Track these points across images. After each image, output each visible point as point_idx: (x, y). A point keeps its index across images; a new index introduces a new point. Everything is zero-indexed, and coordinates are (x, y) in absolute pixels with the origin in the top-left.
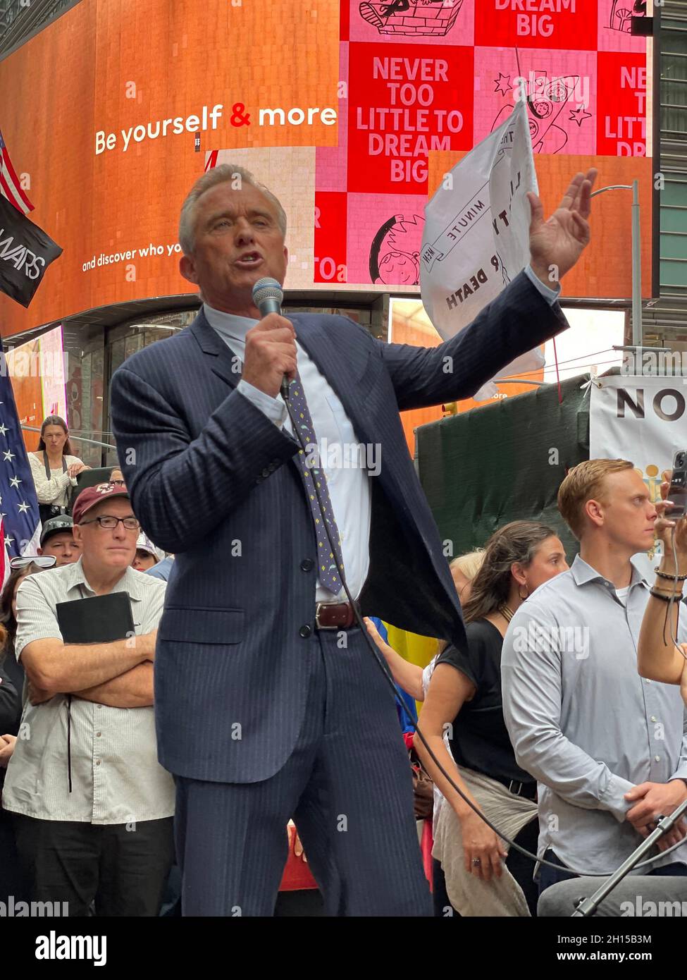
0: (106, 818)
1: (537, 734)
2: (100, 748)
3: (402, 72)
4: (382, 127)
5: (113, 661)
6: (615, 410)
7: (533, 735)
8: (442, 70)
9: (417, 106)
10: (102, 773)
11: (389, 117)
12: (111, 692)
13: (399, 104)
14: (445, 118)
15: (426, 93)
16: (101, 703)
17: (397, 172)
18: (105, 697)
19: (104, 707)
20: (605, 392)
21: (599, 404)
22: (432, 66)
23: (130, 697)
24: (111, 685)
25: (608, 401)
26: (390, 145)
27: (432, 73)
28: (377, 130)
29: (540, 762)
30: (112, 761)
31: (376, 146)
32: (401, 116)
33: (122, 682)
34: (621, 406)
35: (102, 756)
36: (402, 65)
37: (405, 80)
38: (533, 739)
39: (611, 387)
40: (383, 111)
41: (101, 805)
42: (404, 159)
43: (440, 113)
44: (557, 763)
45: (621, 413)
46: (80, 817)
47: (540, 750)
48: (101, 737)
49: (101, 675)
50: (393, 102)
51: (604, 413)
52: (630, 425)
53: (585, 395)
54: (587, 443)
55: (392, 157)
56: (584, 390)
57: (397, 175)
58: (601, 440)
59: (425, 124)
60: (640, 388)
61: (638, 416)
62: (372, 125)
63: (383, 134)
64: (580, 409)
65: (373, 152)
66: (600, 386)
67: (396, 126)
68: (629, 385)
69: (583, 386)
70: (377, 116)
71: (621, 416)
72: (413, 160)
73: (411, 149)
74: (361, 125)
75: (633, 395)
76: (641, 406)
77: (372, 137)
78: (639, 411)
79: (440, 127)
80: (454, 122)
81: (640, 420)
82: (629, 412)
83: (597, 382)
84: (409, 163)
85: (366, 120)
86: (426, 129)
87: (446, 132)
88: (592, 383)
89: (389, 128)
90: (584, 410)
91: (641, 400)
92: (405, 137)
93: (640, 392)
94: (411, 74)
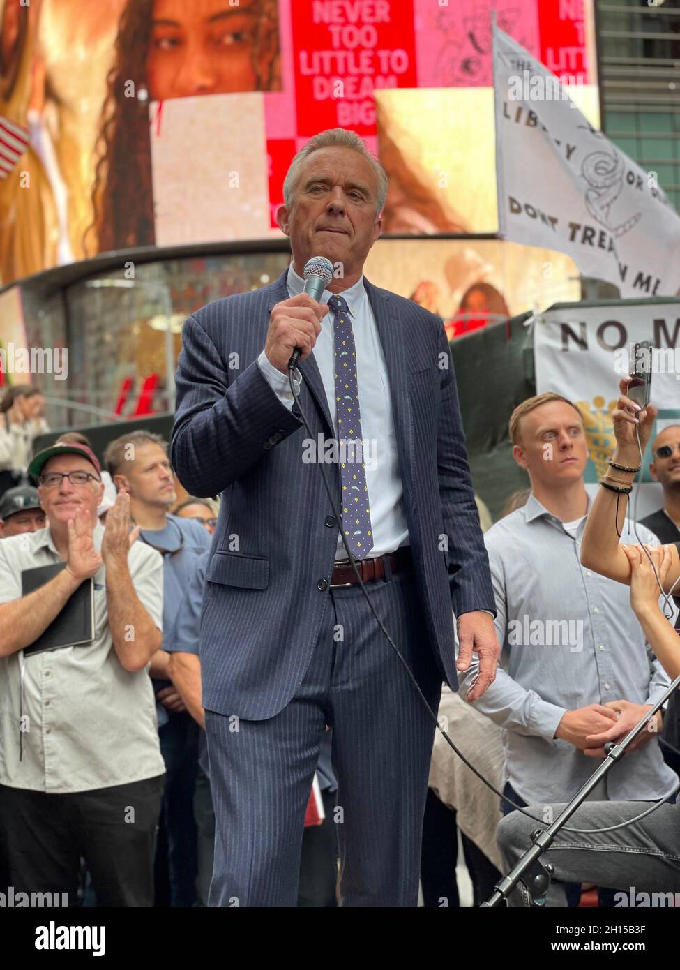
0: (60, 787)
3: (343, 13)
4: (327, 69)
6: (558, 345)
8: (383, 10)
9: (360, 48)
11: (334, 61)
13: (343, 47)
14: (389, 59)
15: (368, 36)
17: (345, 115)
20: (549, 328)
21: (543, 339)
25: (552, 336)
26: (335, 88)
27: (373, 15)
28: (322, 74)
31: (322, 88)
32: (346, 60)
34: (565, 340)
36: (342, 8)
37: (347, 22)
40: (326, 55)
41: (54, 774)
43: (383, 54)
45: (565, 347)
48: (50, 706)
50: (336, 45)
51: (550, 350)
52: (574, 359)
53: (529, 332)
54: (534, 379)
55: (338, 100)
56: (528, 326)
57: (345, 118)
58: (547, 376)
59: (370, 66)
60: (583, 320)
61: (582, 349)
62: (316, 69)
63: (328, 77)
64: (525, 346)
65: (319, 96)
66: (543, 322)
67: (341, 69)
68: (572, 319)
69: (527, 323)
70: (321, 61)
71: (565, 350)
72: (360, 102)
73: (357, 91)
74: (305, 70)
75: (576, 328)
76: (585, 339)
77: (318, 81)
78: (583, 343)
79: (385, 68)
80: (399, 61)
81: (584, 352)
82: (573, 345)
83: (540, 319)
84: (355, 106)
85: (310, 65)
86: (370, 71)
87: (391, 72)
88: (536, 319)
89: (334, 73)
90: (530, 346)
91: (584, 333)
92: (351, 80)
93: (583, 325)
94: (353, 17)
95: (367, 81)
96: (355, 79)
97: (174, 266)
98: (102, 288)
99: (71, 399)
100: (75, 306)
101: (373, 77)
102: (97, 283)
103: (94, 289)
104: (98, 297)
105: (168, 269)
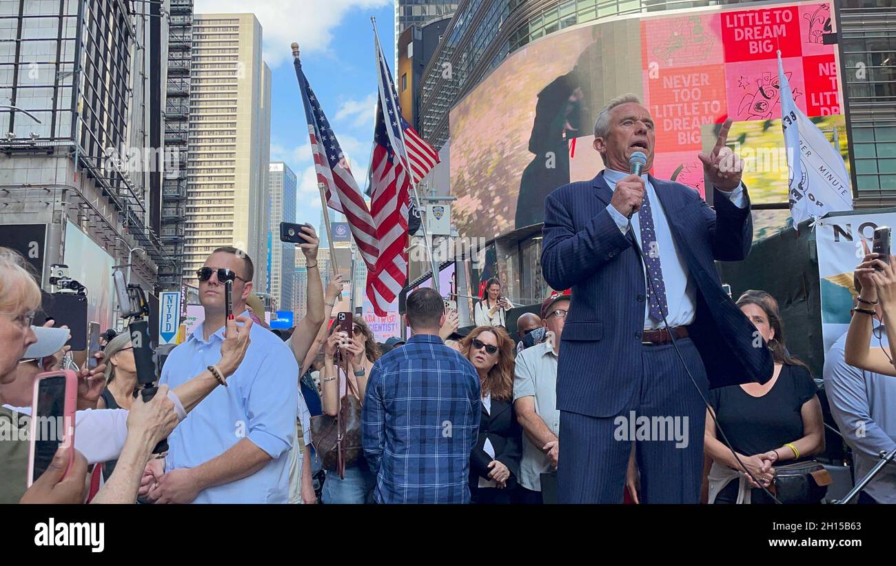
3: (681, 82)
4: (671, 114)
6: (833, 238)
9: (691, 100)
13: (680, 101)
14: (709, 105)
15: (696, 94)
20: (826, 228)
21: (822, 234)
22: (699, 78)
25: (828, 232)
27: (699, 82)
28: (668, 117)
31: (669, 125)
32: (683, 109)
34: (836, 235)
37: (684, 88)
39: (828, 224)
40: (670, 106)
42: (686, 132)
43: (706, 103)
45: (837, 239)
50: (677, 101)
51: (827, 241)
52: (842, 246)
53: (813, 231)
55: (678, 131)
56: (812, 228)
57: (682, 141)
59: (698, 111)
60: (848, 222)
61: (849, 240)
64: (810, 239)
65: (667, 129)
66: (822, 223)
67: (680, 113)
69: (811, 225)
70: (668, 110)
71: (837, 241)
72: (691, 131)
73: (689, 125)
74: (658, 115)
75: (844, 228)
76: (850, 234)
78: (849, 236)
81: (850, 242)
82: (843, 238)
83: (819, 223)
84: (689, 133)
85: (661, 112)
86: (698, 113)
87: (710, 113)
88: (816, 223)
89: (676, 115)
91: (850, 231)
92: (686, 119)
93: (849, 225)
94: (686, 84)
95: (696, 119)
96: (688, 119)
101: (699, 117)
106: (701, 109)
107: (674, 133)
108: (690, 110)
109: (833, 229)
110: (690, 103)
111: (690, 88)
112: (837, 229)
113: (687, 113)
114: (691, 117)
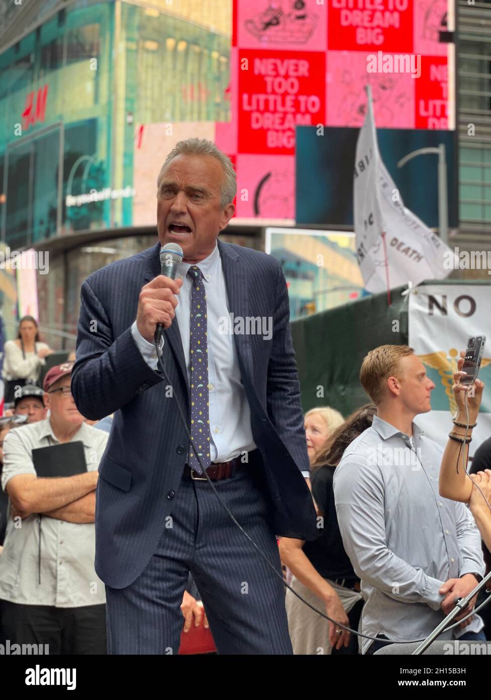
0: (65, 603)
1: (377, 553)
2: (62, 553)
3: (276, 69)
4: (262, 107)
5: (72, 490)
6: (426, 310)
7: (374, 554)
8: (304, 67)
10: (63, 570)
11: (267, 102)
12: (70, 512)
13: (274, 92)
14: (306, 102)
15: (292, 85)
16: (63, 520)
17: (273, 140)
18: (66, 515)
19: (65, 523)
20: (420, 298)
21: (415, 305)
22: (297, 65)
23: (83, 516)
24: (70, 508)
25: (422, 304)
26: (267, 121)
27: (296, 70)
28: (258, 110)
29: (379, 573)
30: (71, 562)
31: (257, 121)
32: (275, 102)
33: (78, 505)
34: (431, 307)
35: (64, 558)
36: (275, 65)
37: (277, 75)
38: (374, 557)
39: (424, 294)
40: (262, 97)
41: (63, 593)
42: (277, 131)
43: (302, 99)
44: (392, 572)
45: (431, 312)
46: (47, 602)
47: (379, 565)
48: (63, 545)
49: (63, 500)
50: (269, 89)
51: (419, 314)
52: (437, 321)
53: (405, 300)
54: (407, 333)
55: (268, 130)
56: (405, 296)
57: (273, 142)
58: (417, 331)
59: (293, 106)
60: (444, 294)
61: (443, 314)
62: (254, 107)
63: (262, 113)
64: (402, 310)
65: (255, 126)
66: (416, 293)
67: (271, 107)
68: (437, 292)
69: (404, 293)
70: (258, 101)
71: (431, 314)
72: (284, 131)
73: (282, 123)
74: (246, 107)
75: (439, 299)
76: (445, 306)
77: (255, 115)
78: (444, 310)
79: (303, 109)
80: (313, 104)
81: (445, 317)
82: (436, 311)
83: (413, 291)
84: (280, 134)
85: (250, 103)
86: (293, 110)
87: (307, 111)
88: (410, 291)
89: (267, 109)
90: (405, 310)
91: (445, 303)
92: (278, 116)
93: (445, 297)
94: (282, 71)
95: (290, 117)
96: (281, 115)
97: (144, 240)
98: (93, 254)
99: (65, 330)
100: (72, 264)
101: (294, 114)
102: (89, 249)
103: (87, 253)
104: (89, 259)
105: (140, 242)
106: (296, 104)
107: (263, 132)
108: (283, 104)
109: (427, 300)
110: (285, 94)
111: (287, 77)
112: (432, 300)
113: (280, 108)
114: (285, 113)
